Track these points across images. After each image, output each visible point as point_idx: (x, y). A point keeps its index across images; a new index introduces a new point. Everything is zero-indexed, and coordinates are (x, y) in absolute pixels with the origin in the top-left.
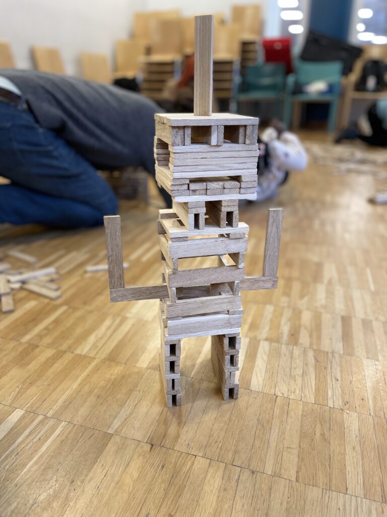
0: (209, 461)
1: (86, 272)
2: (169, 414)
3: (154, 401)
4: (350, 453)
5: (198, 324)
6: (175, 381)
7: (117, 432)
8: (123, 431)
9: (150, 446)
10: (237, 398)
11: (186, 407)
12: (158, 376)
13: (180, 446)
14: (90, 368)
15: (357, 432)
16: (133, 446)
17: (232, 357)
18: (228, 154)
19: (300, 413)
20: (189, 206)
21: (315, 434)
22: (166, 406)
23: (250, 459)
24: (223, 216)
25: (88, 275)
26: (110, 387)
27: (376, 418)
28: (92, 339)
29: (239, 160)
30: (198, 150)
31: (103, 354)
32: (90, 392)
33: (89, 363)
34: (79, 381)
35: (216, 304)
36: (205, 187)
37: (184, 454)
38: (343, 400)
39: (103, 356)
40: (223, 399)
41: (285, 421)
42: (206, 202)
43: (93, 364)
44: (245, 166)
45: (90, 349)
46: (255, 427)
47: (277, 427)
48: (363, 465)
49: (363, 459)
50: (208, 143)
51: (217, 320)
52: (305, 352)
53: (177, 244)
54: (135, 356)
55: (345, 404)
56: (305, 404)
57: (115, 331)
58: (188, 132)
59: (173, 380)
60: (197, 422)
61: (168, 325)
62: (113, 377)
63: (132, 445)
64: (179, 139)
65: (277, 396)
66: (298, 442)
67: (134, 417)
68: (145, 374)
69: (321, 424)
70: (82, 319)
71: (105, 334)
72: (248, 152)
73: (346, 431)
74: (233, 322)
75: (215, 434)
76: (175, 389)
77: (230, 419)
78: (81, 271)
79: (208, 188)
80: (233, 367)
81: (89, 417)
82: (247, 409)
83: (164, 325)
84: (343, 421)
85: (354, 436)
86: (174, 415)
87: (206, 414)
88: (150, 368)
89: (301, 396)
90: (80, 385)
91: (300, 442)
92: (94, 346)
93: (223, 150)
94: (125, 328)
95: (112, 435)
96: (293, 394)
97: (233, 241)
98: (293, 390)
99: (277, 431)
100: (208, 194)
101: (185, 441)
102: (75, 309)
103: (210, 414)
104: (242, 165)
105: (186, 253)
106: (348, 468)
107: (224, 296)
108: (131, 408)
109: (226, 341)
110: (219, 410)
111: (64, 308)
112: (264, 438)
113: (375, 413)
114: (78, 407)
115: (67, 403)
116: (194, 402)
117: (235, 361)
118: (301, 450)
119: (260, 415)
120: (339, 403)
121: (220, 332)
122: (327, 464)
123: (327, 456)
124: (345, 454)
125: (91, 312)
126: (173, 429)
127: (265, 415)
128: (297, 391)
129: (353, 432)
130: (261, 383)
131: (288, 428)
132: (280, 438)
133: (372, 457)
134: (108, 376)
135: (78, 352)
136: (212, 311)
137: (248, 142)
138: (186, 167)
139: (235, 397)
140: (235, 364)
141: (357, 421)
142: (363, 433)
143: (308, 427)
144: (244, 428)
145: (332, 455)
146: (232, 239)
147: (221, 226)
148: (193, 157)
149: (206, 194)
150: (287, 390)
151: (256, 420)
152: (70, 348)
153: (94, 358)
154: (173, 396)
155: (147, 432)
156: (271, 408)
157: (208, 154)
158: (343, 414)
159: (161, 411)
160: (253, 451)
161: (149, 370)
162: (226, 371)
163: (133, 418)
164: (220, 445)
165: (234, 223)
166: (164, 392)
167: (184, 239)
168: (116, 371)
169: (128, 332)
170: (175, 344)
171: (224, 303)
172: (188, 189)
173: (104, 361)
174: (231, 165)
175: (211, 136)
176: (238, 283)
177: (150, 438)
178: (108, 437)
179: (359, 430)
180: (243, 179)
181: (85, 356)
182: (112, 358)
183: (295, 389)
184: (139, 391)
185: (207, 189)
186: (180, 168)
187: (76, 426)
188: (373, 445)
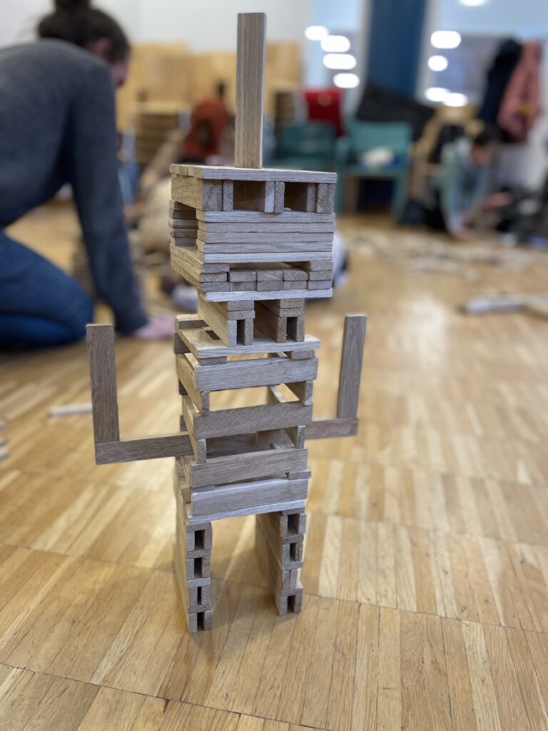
0: (263, 720)
1: (49, 416)
2: (192, 644)
3: (167, 623)
4: (479, 689)
5: (241, 496)
6: (203, 589)
7: (107, 681)
8: (117, 680)
9: (163, 703)
10: (299, 611)
11: (219, 631)
12: (171, 582)
13: (214, 700)
14: (59, 572)
15: (485, 655)
16: (135, 704)
17: (293, 546)
18: (290, 227)
19: (398, 631)
20: (229, 308)
21: (423, 662)
22: (186, 630)
23: (328, 713)
24: (282, 324)
25: (53, 421)
26: (93, 604)
27: (509, 629)
28: (61, 523)
29: (307, 238)
30: (244, 219)
31: (81, 548)
32: (60, 614)
33: (57, 565)
34: (39, 597)
35: (269, 463)
36: (254, 279)
37: (220, 712)
38: (458, 605)
39: (81, 552)
40: (277, 613)
41: (377, 645)
42: (255, 301)
43: (64, 566)
44: (315, 247)
45: (59, 541)
46: (331, 657)
47: (365, 656)
48: (500, 706)
49: (498, 698)
50: (259, 208)
51: (271, 489)
52: (395, 531)
53: (208, 368)
54: (133, 550)
55: (462, 611)
56: (404, 613)
57: (99, 509)
58: (229, 189)
59: (199, 589)
60: (239, 656)
61: (192, 500)
62: (97, 587)
63: (132, 702)
64: (213, 201)
65: (360, 604)
66: (399, 678)
67: (135, 653)
68: (149, 580)
69: (431, 646)
70: (44, 491)
71: (82, 515)
72: (320, 226)
73: (469, 653)
74: (294, 491)
75: (269, 675)
76: (202, 603)
77: (291, 647)
78: (42, 414)
79: (259, 279)
80: (294, 563)
81: (58, 658)
82: (316, 628)
83: (184, 499)
84: (462, 639)
85: (481, 662)
86: (200, 646)
87: (252, 641)
88: (158, 569)
89: (397, 601)
90: (41, 603)
91: (402, 677)
92: (65, 535)
93: (283, 221)
94: (116, 504)
95: (99, 687)
96: (384, 599)
97: (296, 363)
98: (383, 591)
99: (365, 661)
100: (258, 289)
101: (221, 689)
102: (33, 475)
103: (259, 641)
104: (311, 245)
105: (223, 383)
106: (479, 715)
107: (280, 449)
108: (128, 638)
109: (284, 522)
110: (272, 631)
111: (14, 475)
112: (347, 675)
113: (506, 622)
114: (38, 642)
115: (20, 636)
116: (232, 622)
117: (297, 553)
118: (406, 690)
119: (337, 636)
120: (452, 611)
121: (275, 507)
122: (447, 710)
123: (445, 699)
124: (471, 692)
125: (59, 479)
126: (200, 671)
127: (345, 635)
128: (390, 594)
129: (479, 655)
130: (334, 583)
131: (382, 655)
132: (372, 673)
133: (512, 693)
134: (89, 585)
135: (38, 546)
136: (263, 474)
137: (320, 209)
138: (226, 246)
139: (296, 609)
140: (296, 557)
141: (483, 636)
142: (493, 656)
143: (412, 651)
144: (314, 661)
145: (452, 695)
146: (296, 360)
147: (278, 340)
148: (235, 230)
149: (256, 290)
150: (374, 593)
151: (332, 646)
152: (23, 540)
153: (64, 556)
154: (198, 614)
155: (158, 679)
156: (353, 624)
157: (260, 226)
158: (460, 626)
159: (179, 640)
160: (331, 698)
161: (157, 573)
162: (283, 568)
163: (133, 656)
164: (278, 693)
165: (298, 335)
166: (183, 608)
167: (221, 360)
168: (102, 576)
169: (121, 511)
170: (204, 531)
171: (282, 460)
172: (228, 281)
173: (81, 560)
174: (295, 244)
175: (264, 197)
176: (303, 429)
177: (164, 688)
178: (91, 691)
179: (487, 651)
180: (313, 267)
181: (49, 554)
182: (95, 555)
183: (386, 591)
184: (142, 608)
185: (257, 281)
186: (215, 247)
187: (37, 676)
188: (510, 674)
